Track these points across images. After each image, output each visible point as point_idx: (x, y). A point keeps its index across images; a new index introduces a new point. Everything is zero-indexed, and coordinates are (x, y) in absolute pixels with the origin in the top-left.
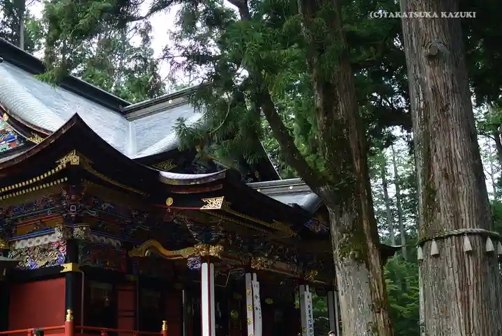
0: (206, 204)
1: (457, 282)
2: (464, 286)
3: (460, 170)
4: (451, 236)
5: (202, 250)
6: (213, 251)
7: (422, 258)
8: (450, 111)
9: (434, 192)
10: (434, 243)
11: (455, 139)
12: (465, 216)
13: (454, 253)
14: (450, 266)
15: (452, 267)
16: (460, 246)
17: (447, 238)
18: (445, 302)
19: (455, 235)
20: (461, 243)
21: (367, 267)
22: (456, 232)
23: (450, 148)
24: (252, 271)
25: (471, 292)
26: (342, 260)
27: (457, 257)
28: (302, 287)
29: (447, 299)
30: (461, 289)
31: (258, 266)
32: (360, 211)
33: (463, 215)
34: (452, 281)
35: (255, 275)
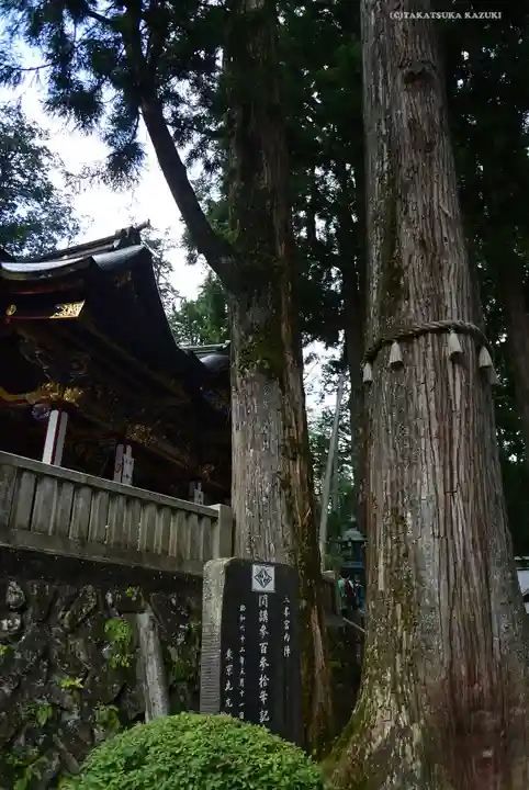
0: (61, 310)
1: (432, 405)
2: (445, 413)
3: (445, 235)
4: (424, 332)
5: (52, 391)
6: (69, 395)
7: (370, 378)
8: (435, 153)
9: (399, 272)
10: (395, 346)
11: (440, 192)
12: (451, 302)
13: (430, 361)
14: (422, 380)
15: (425, 383)
16: (440, 349)
17: (417, 337)
18: (410, 440)
19: (433, 331)
20: (442, 343)
21: (282, 386)
22: (434, 325)
23: (431, 204)
24: (126, 443)
25: (456, 422)
26: (243, 373)
27: (434, 365)
28: (192, 484)
29: (413, 436)
30: (440, 418)
31: (135, 437)
32: (277, 306)
33: (447, 302)
34: (422, 405)
35: (129, 449)
